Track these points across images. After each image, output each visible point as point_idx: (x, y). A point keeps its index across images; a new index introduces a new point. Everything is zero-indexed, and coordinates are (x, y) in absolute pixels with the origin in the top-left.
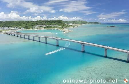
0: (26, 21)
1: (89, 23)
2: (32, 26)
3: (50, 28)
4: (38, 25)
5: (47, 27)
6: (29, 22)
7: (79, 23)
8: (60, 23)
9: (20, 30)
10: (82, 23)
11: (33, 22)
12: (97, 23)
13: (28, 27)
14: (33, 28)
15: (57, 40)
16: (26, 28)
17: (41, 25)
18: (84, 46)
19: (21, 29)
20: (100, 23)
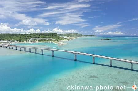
0: (19, 34)
1: (85, 36)
2: (26, 39)
3: (45, 41)
4: (32, 38)
5: (42, 40)
6: (22, 34)
7: (74, 36)
8: (54, 36)
9: (13, 43)
10: (77, 36)
11: (27, 34)
12: (93, 36)
13: (22, 40)
14: (27, 41)
15: (53, 51)
16: (20, 40)
17: (35, 38)
18: (76, 55)
19: (14, 41)
20: (95, 36)
